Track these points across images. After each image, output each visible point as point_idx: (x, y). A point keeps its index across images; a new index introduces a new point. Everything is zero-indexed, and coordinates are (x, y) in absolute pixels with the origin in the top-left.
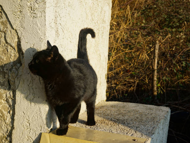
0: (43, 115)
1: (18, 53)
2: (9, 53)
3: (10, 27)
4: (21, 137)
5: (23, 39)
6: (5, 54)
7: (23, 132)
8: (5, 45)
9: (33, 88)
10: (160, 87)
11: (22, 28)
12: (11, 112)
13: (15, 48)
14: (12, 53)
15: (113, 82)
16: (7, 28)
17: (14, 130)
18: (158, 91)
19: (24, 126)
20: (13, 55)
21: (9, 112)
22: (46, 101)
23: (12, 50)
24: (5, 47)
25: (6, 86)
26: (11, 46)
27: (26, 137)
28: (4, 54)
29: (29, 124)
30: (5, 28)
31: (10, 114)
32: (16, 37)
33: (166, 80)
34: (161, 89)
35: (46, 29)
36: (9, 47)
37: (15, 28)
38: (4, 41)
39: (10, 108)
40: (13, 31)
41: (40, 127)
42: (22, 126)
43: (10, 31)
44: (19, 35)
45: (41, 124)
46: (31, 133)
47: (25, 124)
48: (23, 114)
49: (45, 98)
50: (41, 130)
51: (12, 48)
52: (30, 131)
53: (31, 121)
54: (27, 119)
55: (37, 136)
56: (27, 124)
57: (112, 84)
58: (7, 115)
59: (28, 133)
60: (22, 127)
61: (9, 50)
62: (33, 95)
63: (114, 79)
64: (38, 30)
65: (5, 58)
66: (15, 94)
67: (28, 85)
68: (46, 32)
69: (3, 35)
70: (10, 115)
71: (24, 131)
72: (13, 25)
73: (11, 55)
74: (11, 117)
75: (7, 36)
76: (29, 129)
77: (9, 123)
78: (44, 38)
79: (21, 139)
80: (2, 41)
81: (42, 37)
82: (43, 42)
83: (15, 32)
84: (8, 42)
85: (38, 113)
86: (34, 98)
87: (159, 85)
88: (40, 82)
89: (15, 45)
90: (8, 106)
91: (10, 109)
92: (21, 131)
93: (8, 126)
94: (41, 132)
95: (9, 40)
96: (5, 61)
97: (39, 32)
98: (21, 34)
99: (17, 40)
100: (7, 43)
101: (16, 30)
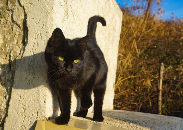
0: (41, 99)
1: (23, 32)
2: (14, 32)
3: (18, 5)
4: (14, 127)
5: (30, 15)
6: (10, 33)
7: (17, 120)
8: (11, 24)
9: (34, 67)
10: (164, 108)
11: (30, 4)
12: (8, 97)
13: (20, 26)
14: (17, 31)
15: (118, 104)
16: (15, 6)
17: (7, 118)
18: (163, 111)
19: (19, 112)
20: (17, 34)
21: (5, 97)
22: (47, 82)
23: (17, 29)
24: (11, 26)
25: (6, 68)
26: (17, 24)
27: (20, 126)
28: (8, 34)
29: (25, 110)
30: (13, 6)
31: (6, 99)
32: (23, 15)
33: (170, 102)
34: (166, 111)
35: (54, 3)
36: (15, 25)
37: (22, 5)
38: (11, 20)
39: (7, 92)
40: (21, 8)
41: (37, 114)
42: (17, 112)
43: (18, 9)
44: (26, 11)
45: (38, 110)
46: (25, 121)
47: (20, 110)
48: (20, 98)
49: (46, 79)
50: (37, 117)
51: (17, 26)
52: (25, 119)
53: (27, 106)
54: (23, 104)
55: (32, 125)
56: (23, 109)
57: (117, 106)
58: (2, 100)
59: (23, 121)
60: (17, 114)
61: (14, 29)
62: (33, 75)
63: (120, 101)
64: (46, 4)
65: (9, 37)
66: (14, 75)
67: (29, 64)
68: (54, 5)
69: (10, 13)
70: (6, 101)
71: (18, 118)
72: (21, 2)
73: (15, 34)
74: (7, 102)
75: (14, 13)
76: (24, 116)
77: (4, 109)
78: (51, 12)
79: (14, 128)
80: (9, 20)
81: (49, 11)
82: (50, 16)
83: (22, 9)
84: (15, 20)
85: (36, 96)
86: (33, 79)
87: (164, 106)
88: (42, 60)
89: (20, 22)
90: (5, 91)
91: (6, 94)
92: (15, 118)
93: (2, 113)
94: (37, 120)
95: (15, 19)
96: (9, 40)
97: (47, 6)
98: (27, 11)
99: (23, 17)
100: (13, 21)
101: (23, 7)
